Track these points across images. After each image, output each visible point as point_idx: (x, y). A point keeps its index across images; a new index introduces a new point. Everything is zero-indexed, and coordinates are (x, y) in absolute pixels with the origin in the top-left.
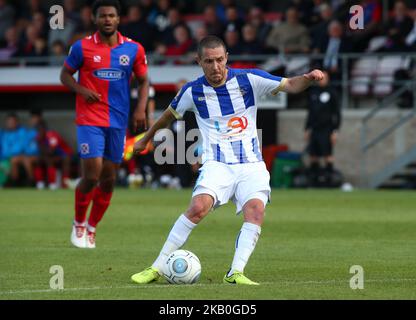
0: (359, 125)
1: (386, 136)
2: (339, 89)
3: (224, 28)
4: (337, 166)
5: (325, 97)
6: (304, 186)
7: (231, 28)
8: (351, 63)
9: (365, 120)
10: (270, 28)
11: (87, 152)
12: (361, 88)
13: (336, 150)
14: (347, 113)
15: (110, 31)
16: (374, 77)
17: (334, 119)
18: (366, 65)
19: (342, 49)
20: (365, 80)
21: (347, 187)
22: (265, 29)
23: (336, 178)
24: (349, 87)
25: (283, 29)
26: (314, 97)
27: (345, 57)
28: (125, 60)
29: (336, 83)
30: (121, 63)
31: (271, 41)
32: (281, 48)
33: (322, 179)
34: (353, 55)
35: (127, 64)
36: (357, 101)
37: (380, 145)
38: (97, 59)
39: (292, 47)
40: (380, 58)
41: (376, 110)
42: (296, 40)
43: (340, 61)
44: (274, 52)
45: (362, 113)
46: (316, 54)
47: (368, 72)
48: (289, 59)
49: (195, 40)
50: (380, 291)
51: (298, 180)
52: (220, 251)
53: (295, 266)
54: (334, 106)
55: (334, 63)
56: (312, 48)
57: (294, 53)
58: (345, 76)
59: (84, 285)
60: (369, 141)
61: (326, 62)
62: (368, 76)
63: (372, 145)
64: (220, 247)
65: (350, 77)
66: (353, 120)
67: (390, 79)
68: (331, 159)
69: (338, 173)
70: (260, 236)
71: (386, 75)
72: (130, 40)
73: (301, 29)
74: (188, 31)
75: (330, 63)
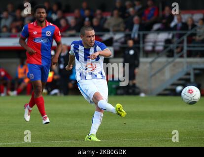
0: (148, 65)
1: (161, 70)
2: (139, 48)
3: (84, 20)
4: (138, 85)
5: (132, 52)
6: (122, 94)
7: (87, 19)
8: (144, 36)
9: (151, 63)
10: (106, 19)
11: (33, 78)
12: (149, 48)
13: (137, 77)
14: (142, 60)
15: (42, 20)
16: (155, 42)
17: (136, 62)
18: (151, 37)
19: (140, 29)
20: (151, 44)
21: (142, 95)
22: (103, 20)
23: (137, 91)
24: (143, 48)
25: (112, 20)
26: (126, 52)
27: (141, 33)
28: (49, 33)
29: (137, 45)
30: (47, 35)
31: (106, 26)
32: (111, 29)
33: (131, 91)
34: (145, 32)
35: (50, 35)
36: (147, 54)
37: (158, 75)
38: (35, 33)
39: (116, 28)
40: (158, 34)
41: (156, 58)
42: (118, 25)
43: (139, 35)
44: (107, 31)
45: (150, 60)
46: (127, 32)
47: (152, 40)
48: (115, 34)
49: (70, 25)
50: (158, 144)
51: (119, 92)
52: (82, 125)
53: (118, 132)
54: (136, 57)
55: (136, 36)
56: (125, 29)
57: (117, 31)
58: (141, 42)
59: (18, 141)
60: (153, 73)
61: (132, 36)
62: (152, 42)
63: (154, 75)
64: (82, 123)
65: (144, 42)
66: (145, 63)
67: (162, 44)
68: (135, 82)
69: (138, 88)
70: (103, 118)
71: (161, 42)
72: (52, 24)
73: (120, 20)
74: (67, 21)
75: (134, 36)
